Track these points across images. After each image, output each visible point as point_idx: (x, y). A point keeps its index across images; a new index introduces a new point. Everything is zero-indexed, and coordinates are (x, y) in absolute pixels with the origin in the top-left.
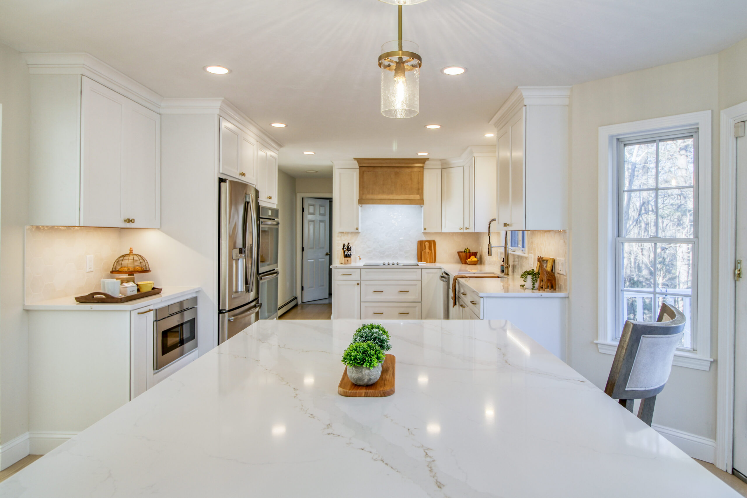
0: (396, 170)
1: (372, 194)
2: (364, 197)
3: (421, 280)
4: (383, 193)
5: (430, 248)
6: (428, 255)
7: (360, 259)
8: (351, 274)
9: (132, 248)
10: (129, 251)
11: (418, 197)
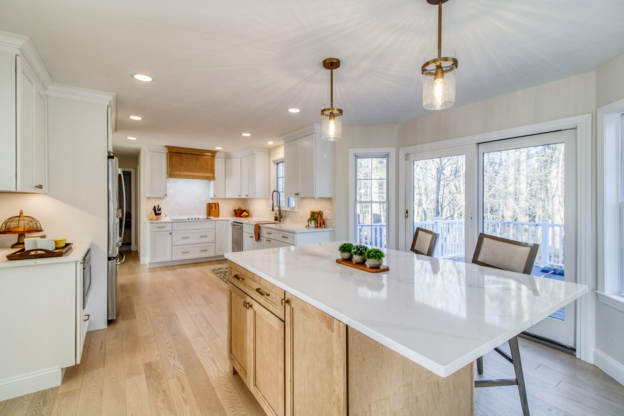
0: (196, 156)
1: (179, 171)
2: (173, 173)
3: (215, 228)
4: (187, 171)
5: (215, 208)
6: (214, 213)
7: (166, 216)
8: (165, 227)
9: (22, 211)
10: (20, 214)
11: (211, 175)
